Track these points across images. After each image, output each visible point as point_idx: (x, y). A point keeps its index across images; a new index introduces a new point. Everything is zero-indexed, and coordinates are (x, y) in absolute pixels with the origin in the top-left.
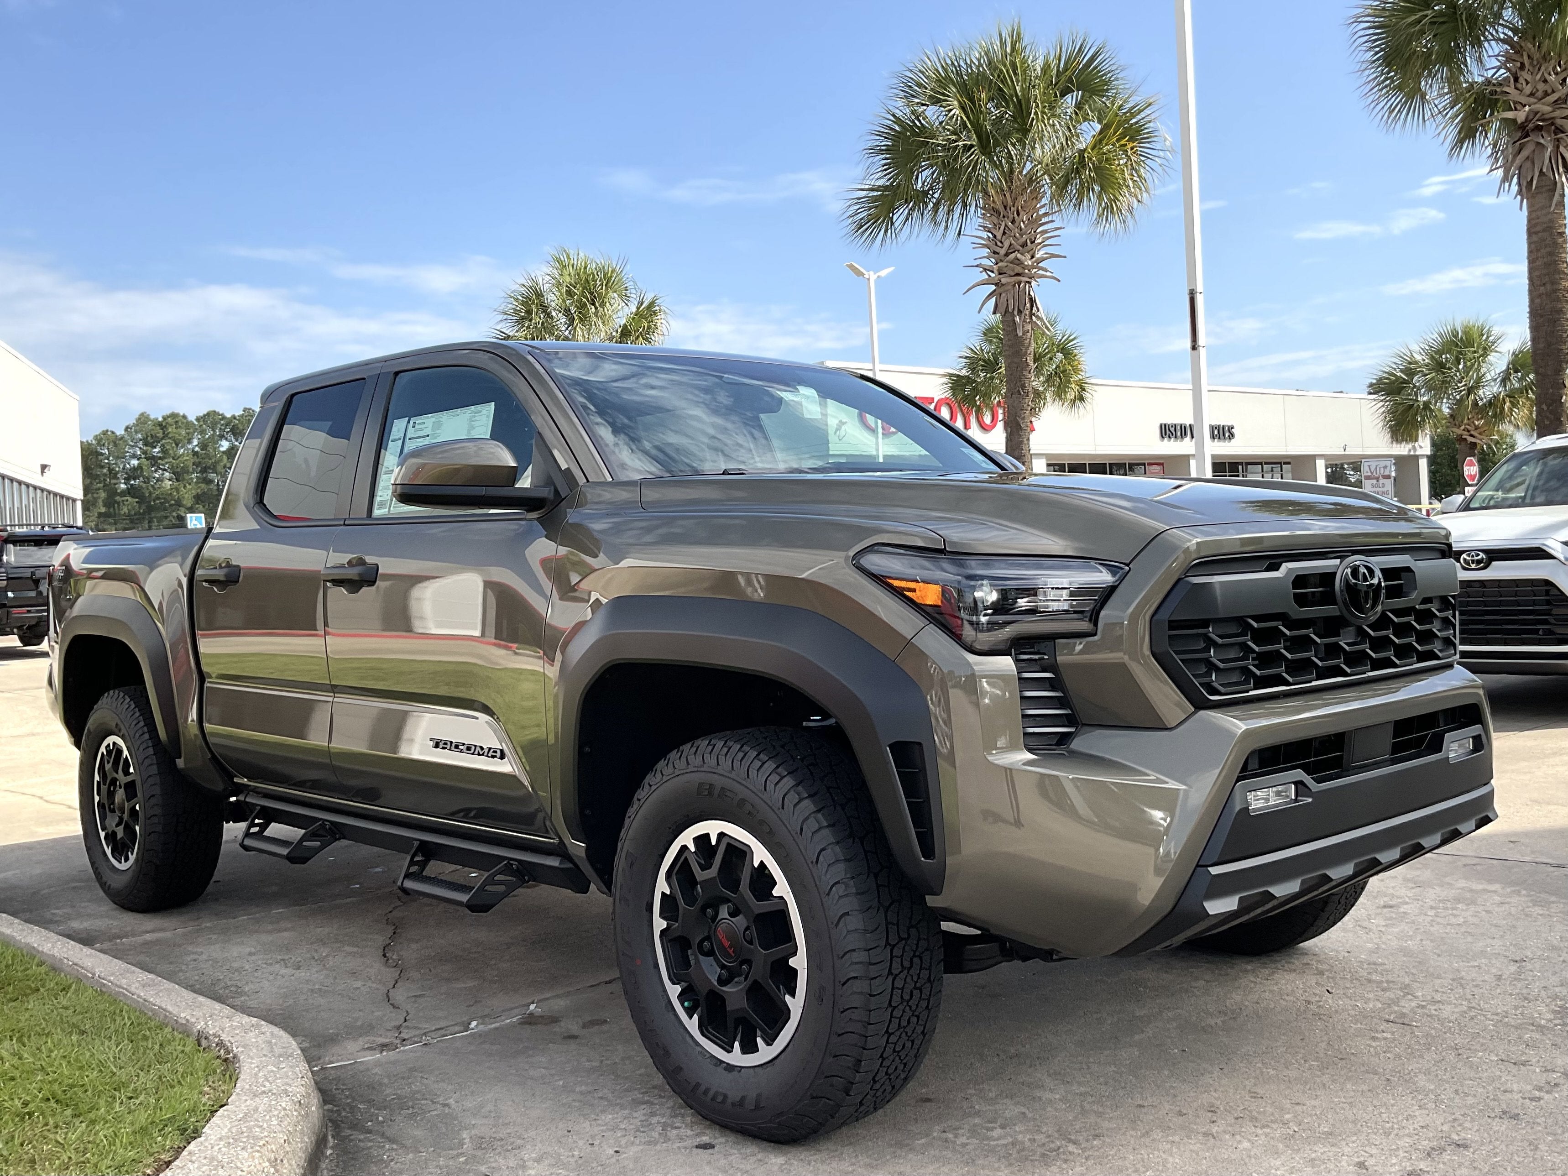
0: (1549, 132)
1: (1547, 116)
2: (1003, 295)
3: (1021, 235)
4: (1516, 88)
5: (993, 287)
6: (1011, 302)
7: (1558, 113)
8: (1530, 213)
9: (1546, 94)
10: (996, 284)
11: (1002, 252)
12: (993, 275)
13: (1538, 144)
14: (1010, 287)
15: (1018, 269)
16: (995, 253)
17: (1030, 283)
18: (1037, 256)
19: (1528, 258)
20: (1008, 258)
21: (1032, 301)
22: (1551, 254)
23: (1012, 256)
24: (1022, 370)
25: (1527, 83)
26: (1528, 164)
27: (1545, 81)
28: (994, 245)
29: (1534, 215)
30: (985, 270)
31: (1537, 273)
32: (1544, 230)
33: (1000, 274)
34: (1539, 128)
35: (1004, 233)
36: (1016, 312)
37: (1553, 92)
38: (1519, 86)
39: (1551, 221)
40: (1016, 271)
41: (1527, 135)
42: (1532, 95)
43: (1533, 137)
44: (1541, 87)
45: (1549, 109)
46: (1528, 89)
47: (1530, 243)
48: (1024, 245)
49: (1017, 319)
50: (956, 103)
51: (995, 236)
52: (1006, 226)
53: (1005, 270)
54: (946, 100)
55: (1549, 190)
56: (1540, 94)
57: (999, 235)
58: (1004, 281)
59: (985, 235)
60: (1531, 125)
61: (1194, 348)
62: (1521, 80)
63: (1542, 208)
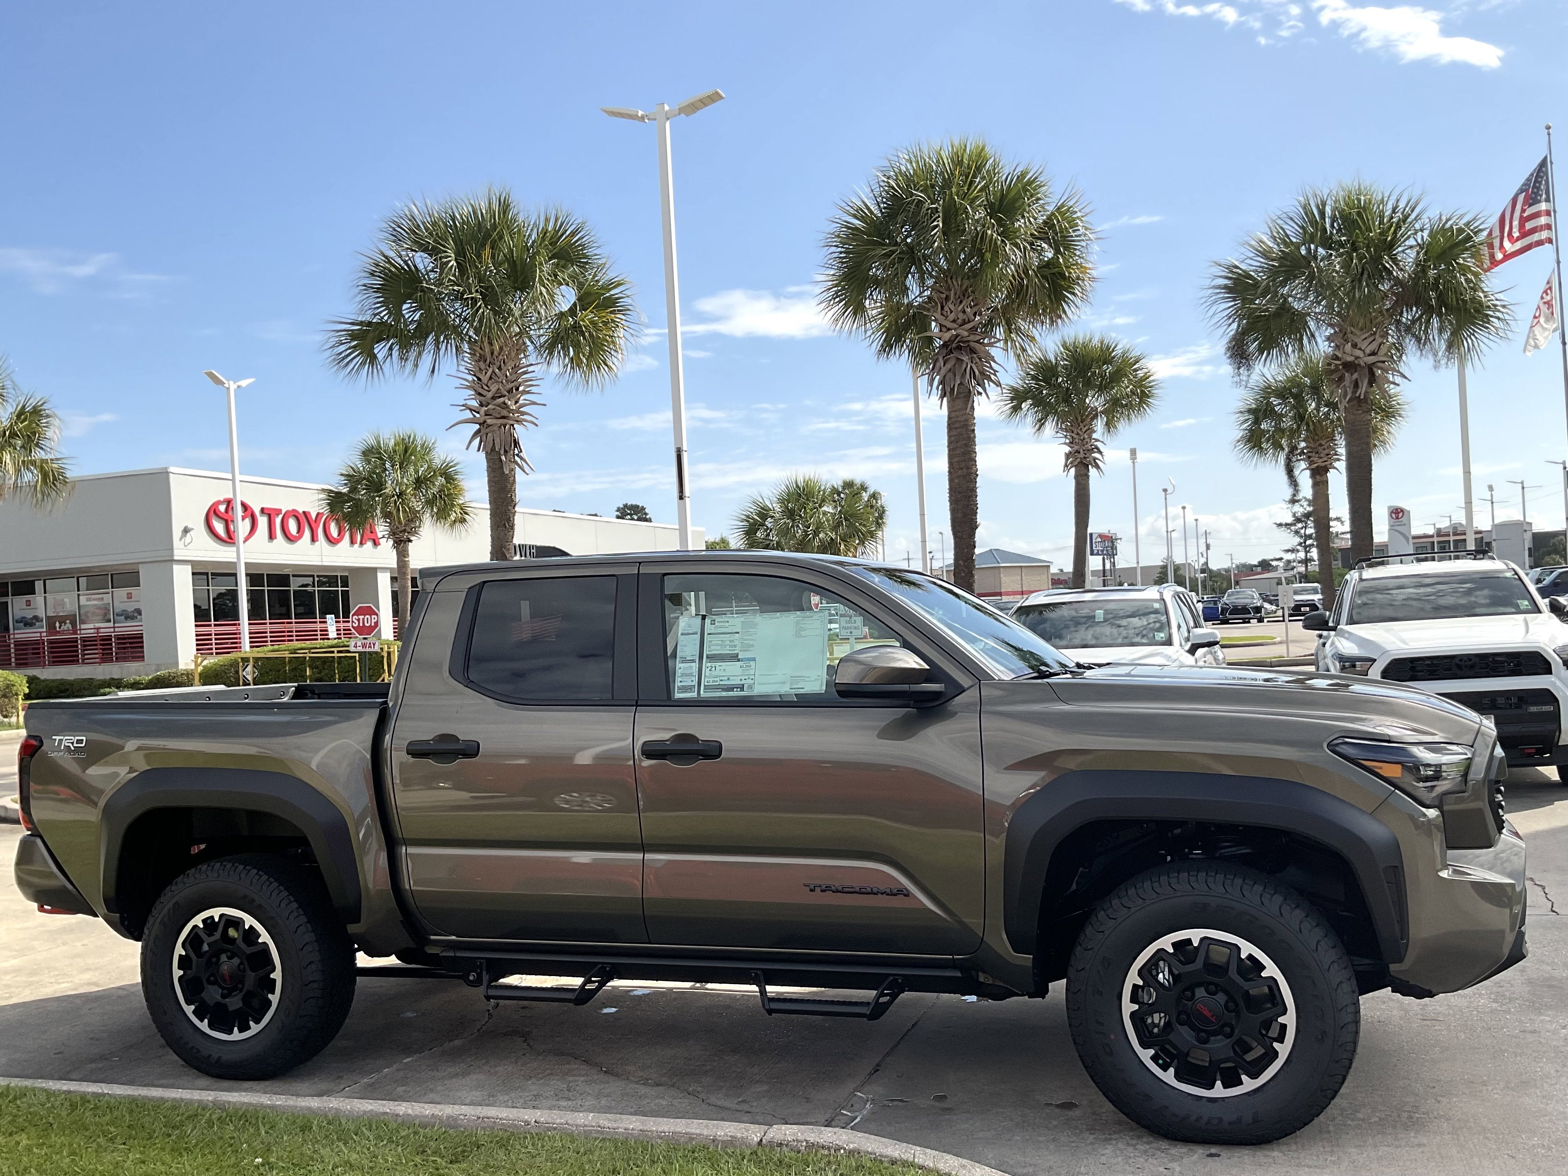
0: (966, 351)
1: (965, 339)
2: (489, 435)
3: (507, 381)
4: (942, 314)
5: (478, 426)
6: (497, 442)
7: (972, 338)
8: (950, 412)
9: (964, 323)
10: (480, 424)
11: (490, 395)
12: (478, 415)
13: (958, 359)
14: (496, 428)
15: (505, 413)
16: (480, 394)
17: (513, 425)
18: (521, 402)
19: (948, 446)
20: (495, 402)
21: (516, 443)
22: (966, 445)
23: (502, 400)
24: (507, 506)
25: (951, 312)
26: (951, 375)
27: (964, 312)
28: (479, 387)
29: (953, 414)
30: (471, 410)
31: (956, 459)
32: (962, 427)
33: (486, 415)
34: (959, 348)
35: (491, 378)
36: (502, 452)
37: (969, 322)
38: (945, 313)
39: (966, 420)
40: (502, 414)
41: (951, 352)
42: (954, 321)
43: (956, 354)
44: (961, 316)
45: (966, 334)
46: (952, 317)
47: (950, 436)
48: (510, 391)
49: (503, 458)
50: (453, 255)
51: (479, 379)
52: (493, 371)
53: (491, 412)
54: (446, 252)
55: (965, 397)
56: (960, 321)
57: (485, 379)
58: (489, 421)
59: (470, 378)
60: (954, 345)
61: (681, 497)
62: (946, 308)
63: (960, 410)
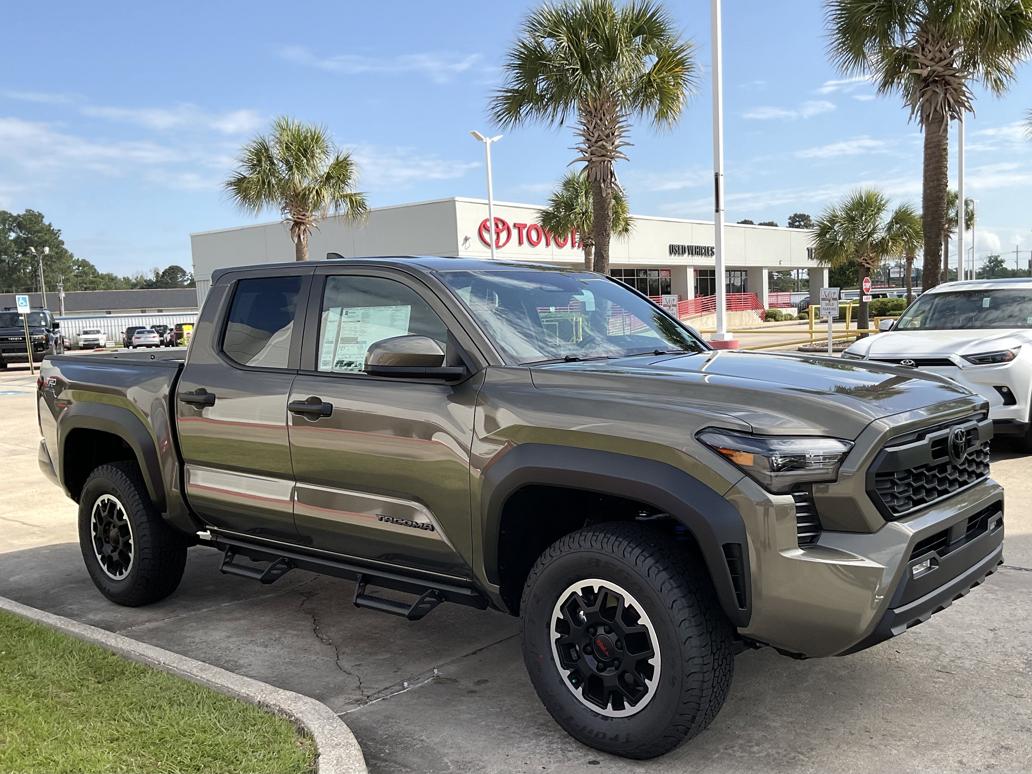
0: (941, 84)
1: (940, 74)
2: (593, 169)
3: (606, 129)
4: (923, 55)
5: (587, 163)
6: (598, 174)
7: (947, 73)
8: (927, 135)
9: (941, 60)
10: (588, 161)
11: (594, 140)
12: (587, 155)
13: (934, 91)
14: (598, 164)
15: (604, 152)
16: (588, 140)
17: (610, 161)
18: (616, 143)
19: (924, 163)
20: (597, 145)
21: (612, 174)
22: (938, 162)
23: (600, 143)
24: (605, 220)
25: (930, 52)
26: (927, 104)
27: (941, 51)
28: (588, 135)
29: (929, 137)
30: (582, 151)
31: (929, 173)
32: (935, 147)
33: (592, 154)
34: (935, 82)
35: (595, 127)
36: (602, 181)
37: (945, 59)
38: (925, 53)
39: (939, 141)
40: (602, 153)
41: (928, 86)
42: (932, 60)
43: (931, 87)
44: (938, 55)
45: (941, 69)
46: (930, 56)
47: (926, 154)
48: (608, 136)
49: (602, 185)
50: (565, 38)
51: (588, 129)
52: (596, 122)
53: (595, 152)
54: (559, 36)
55: (939, 122)
56: (937, 60)
57: (591, 128)
58: (594, 159)
59: (582, 127)
60: (931, 79)
61: (717, 211)
62: (926, 50)
63: (934, 133)
